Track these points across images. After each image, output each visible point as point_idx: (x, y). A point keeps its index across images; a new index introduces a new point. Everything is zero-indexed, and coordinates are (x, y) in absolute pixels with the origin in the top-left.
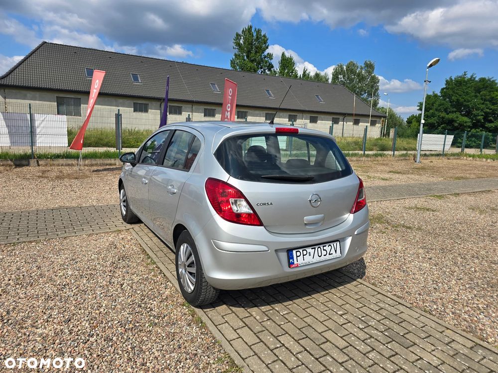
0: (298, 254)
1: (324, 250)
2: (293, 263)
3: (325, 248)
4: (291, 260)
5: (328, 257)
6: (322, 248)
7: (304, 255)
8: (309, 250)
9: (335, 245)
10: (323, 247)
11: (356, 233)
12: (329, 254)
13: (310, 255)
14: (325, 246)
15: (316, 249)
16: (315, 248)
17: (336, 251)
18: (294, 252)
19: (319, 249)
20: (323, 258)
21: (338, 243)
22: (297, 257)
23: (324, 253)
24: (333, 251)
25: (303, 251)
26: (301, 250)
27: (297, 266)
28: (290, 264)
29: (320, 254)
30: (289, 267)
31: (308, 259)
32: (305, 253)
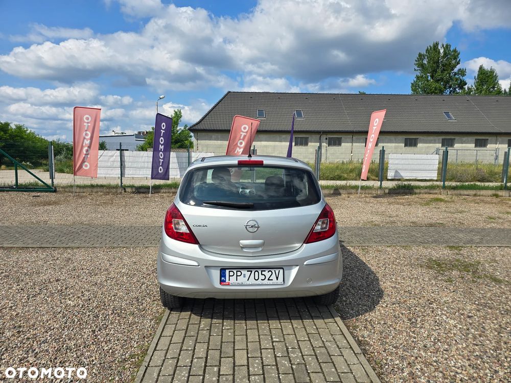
0: (231, 274)
1: (262, 275)
2: (225, 281)
3: (263, 273)
4: (222, 278)
5: (266, 281)
6: (260, 272)
7: (237, 276)
8: (244, 272)
9: (277, 272)
10: (262, 271)
11: (305, 263)
12: (269, 279)
13: (244, 276)
14: (265, 271)
15: (253, 272)
16: (251, 271)
17: (277, 278)
18: (227, 271)
19: (256, 273)
20: (259, 282)
21: (281, 271)
22: (230, 276)
23: (262, 277)
24: (273, 277)
25: (237, 271)
26: (235, 271)
27: (229, 285)
28: (222, 282)
29: (257, 278)
30: (220, 284)
31: (241, 280)
32: (239, 273)
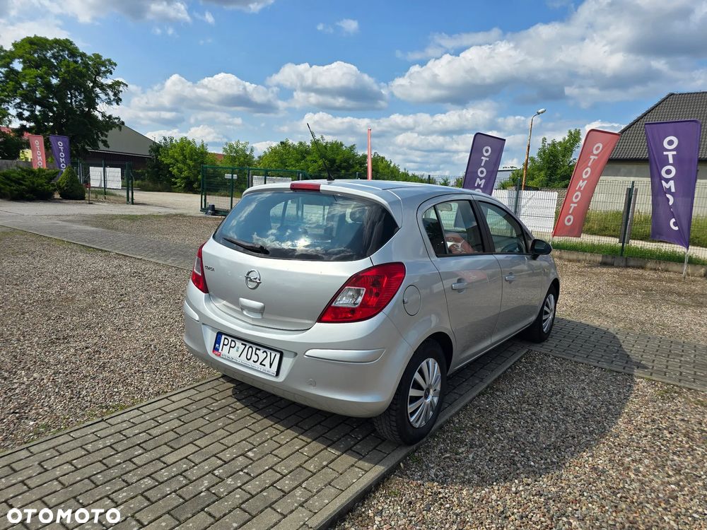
0: (226, 342)
1: (256, 354)
2: (218, 350)
3: (258, 352)
4: (217, 345)
5: (258, 366)
6: (254, 349)
7: (231, 347)
8: (239, 344)
9: (273, 355)
10: (257, 349)
11: (307, 353)
12: (261, 364)
13: (237, 351)
14: (259, 350)
15: (247, 347)
16: (246, 345)
17: (271, 365)
18: (223, 337)
19: (250, 349)
20: (251, 363)
21: (278, 356)
22: (224, 344)
23: (254, 357)
24: (267, 362)
25: (232, 341)
26: (230, 339)
27: (220, 355)
28: (215, 349)
29: (249, 358)
30: (213, 352)
31: (234, 354)
32: (233, 344)
